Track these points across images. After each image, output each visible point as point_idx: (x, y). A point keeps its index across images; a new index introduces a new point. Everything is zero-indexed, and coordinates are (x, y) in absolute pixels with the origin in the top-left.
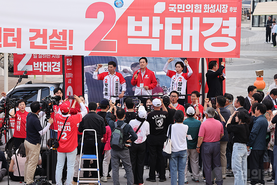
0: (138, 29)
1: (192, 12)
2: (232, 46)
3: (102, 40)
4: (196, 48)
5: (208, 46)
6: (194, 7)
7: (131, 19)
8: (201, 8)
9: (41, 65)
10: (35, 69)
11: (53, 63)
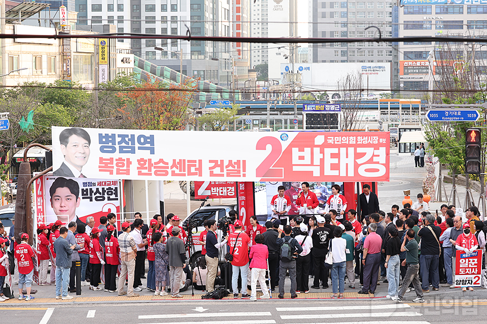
0: (301, 158)
1: (347, 143)
2: (382, 171)
3: (271, 168)
4: (351, 173)
5: (362, 171)
6: (349, 139)
7: (295, 150)
8: (355, 140)
9: (218, 190)
10: (212, 194)
11: (228, 188)
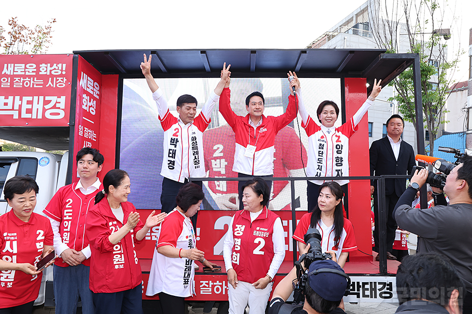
9: (18, 102)
10: (2, 112)
11: (47, 98)
